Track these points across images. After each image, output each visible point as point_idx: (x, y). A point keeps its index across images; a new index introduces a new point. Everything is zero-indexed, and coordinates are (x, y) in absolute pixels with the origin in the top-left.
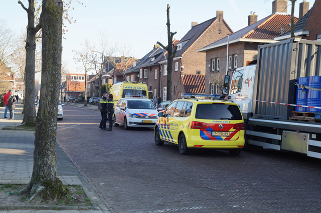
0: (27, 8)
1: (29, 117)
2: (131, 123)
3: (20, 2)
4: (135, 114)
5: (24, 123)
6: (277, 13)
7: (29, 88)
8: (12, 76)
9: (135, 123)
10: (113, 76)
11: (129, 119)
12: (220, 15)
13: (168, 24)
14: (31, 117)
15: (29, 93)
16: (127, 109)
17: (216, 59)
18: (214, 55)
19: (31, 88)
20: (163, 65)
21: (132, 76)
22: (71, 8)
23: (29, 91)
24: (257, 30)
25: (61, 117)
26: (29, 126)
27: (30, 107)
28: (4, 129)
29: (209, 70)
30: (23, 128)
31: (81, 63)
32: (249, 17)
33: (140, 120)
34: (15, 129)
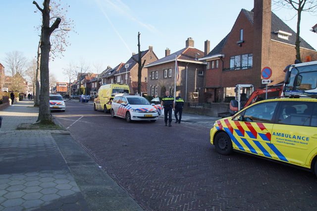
0: (43, 9)
1: (44, 115)
2: (134, 117)
3: (34, 3)
4: (137, 110)
5: (39, 121)
6: (189, 47)
7: (44, 87)
8: (27, 83)
9: (138, 117)
10: (84, 83)
11: (132, 114)
12: (151, 48)
13: (139, 45)
14: (47, 115)
15: (44, 92)
16: (129, 105)
17: (155, 72)
18: (154, 69)
19: (46, 86)
20: (117, 76)
21: (96, 83)
22: (67, 36)
23: (44, 89)
24: (182, 55)
25: (64, 109)
26: (45, 124)
27: (46, 105)
28: (18, 129)
29: (150, 78)
30: (38, 127)
31: (67, 76)
32: (166, 51)
33: (142, 115)
34: (31, 129)
